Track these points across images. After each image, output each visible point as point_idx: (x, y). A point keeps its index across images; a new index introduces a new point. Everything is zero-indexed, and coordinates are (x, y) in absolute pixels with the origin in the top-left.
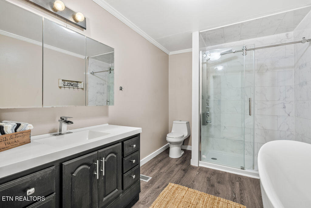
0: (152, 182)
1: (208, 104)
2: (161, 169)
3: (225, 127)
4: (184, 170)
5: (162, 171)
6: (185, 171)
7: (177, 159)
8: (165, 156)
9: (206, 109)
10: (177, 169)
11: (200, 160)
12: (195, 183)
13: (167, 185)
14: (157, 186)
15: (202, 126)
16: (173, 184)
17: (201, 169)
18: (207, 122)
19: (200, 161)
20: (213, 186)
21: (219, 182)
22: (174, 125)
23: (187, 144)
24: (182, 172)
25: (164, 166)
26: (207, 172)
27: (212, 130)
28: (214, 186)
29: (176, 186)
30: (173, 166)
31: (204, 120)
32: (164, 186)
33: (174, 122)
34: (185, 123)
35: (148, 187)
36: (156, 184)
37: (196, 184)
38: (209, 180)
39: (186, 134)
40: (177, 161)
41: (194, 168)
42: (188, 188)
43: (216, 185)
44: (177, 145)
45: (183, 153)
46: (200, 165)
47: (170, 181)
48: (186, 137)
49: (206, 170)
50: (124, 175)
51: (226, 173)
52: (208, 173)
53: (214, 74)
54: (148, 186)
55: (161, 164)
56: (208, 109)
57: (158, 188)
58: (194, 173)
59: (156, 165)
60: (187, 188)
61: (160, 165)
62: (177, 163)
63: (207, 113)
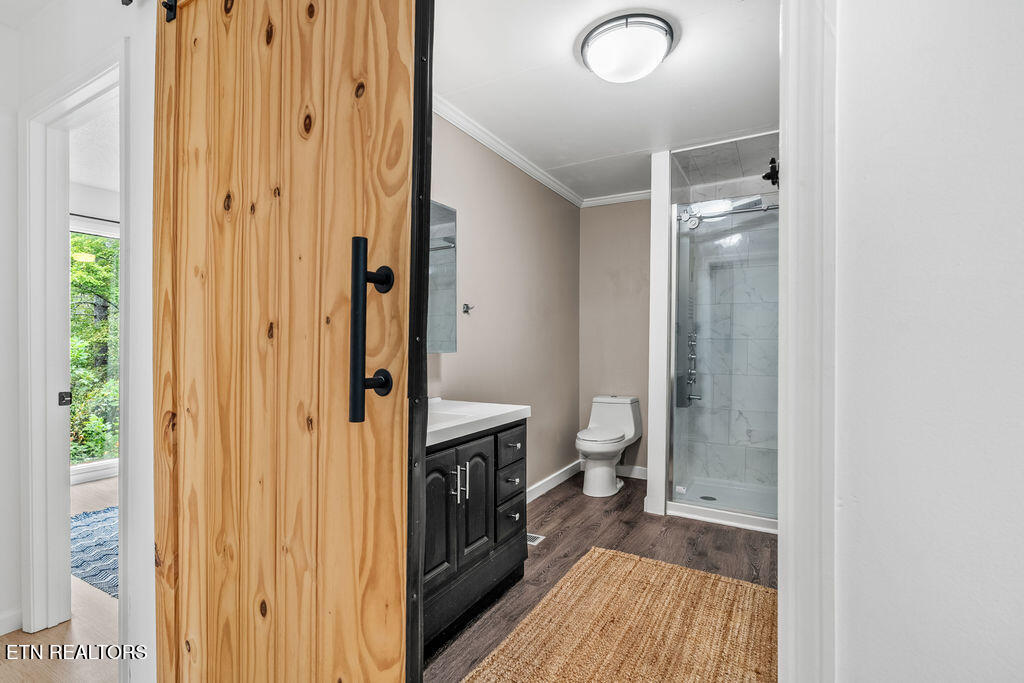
0: (547, 545)
1: (692, 348)
2: (565, 520)
3: (741, 413)
4: (627, 523)
5: (569, 523)
6: (630, 524)
7: (605, 500)
8: (571, 492)
9: (688, 362)
10: (608, 521)
11: (671, 500)
12: (658, 548)
13: (587, 551)
14: (562, 554)
15: (675, 408)
16: (602, 550)
17: (671, 522)
18: (690, 399)
19: (668, 502)
20: (702, 554)
21: (719, 548)
22: (595, 409)
23: (633, 463)
24: (624, 527)
25: (573, 513)
26: (688, 528)
27: (706, 421)
28: (706, 555)
29: (611, 552)
30: (598, 514)
31: (682, 393)
32: (577, 554)
33: (595, 399)
34: (628, 401)
35: (539, 555)
36: (559, 550)
37: (661, 550)
38: (692, 543)
39: (630, 433)
40: (605, 503)
41: (653, 518)
42: (641, 557)
43: (711, 552)
44: (604, 462)
45: (621, 484)
46: (669, 513)
47: (593, 544)
48: (630, 440)
49: (687, 524)
50: (498, 509)
51: (739, 530)
52: (692, 529)
53: (713, 259)
54: (538, 552)
55: (564, 511)
56: (693, 362)
57: (566, 556)
58: (653, 531)
59: (550, 511)
60: (637, 558)
61: (562, 511)
62: (607, 507)
63: (691, 374)
